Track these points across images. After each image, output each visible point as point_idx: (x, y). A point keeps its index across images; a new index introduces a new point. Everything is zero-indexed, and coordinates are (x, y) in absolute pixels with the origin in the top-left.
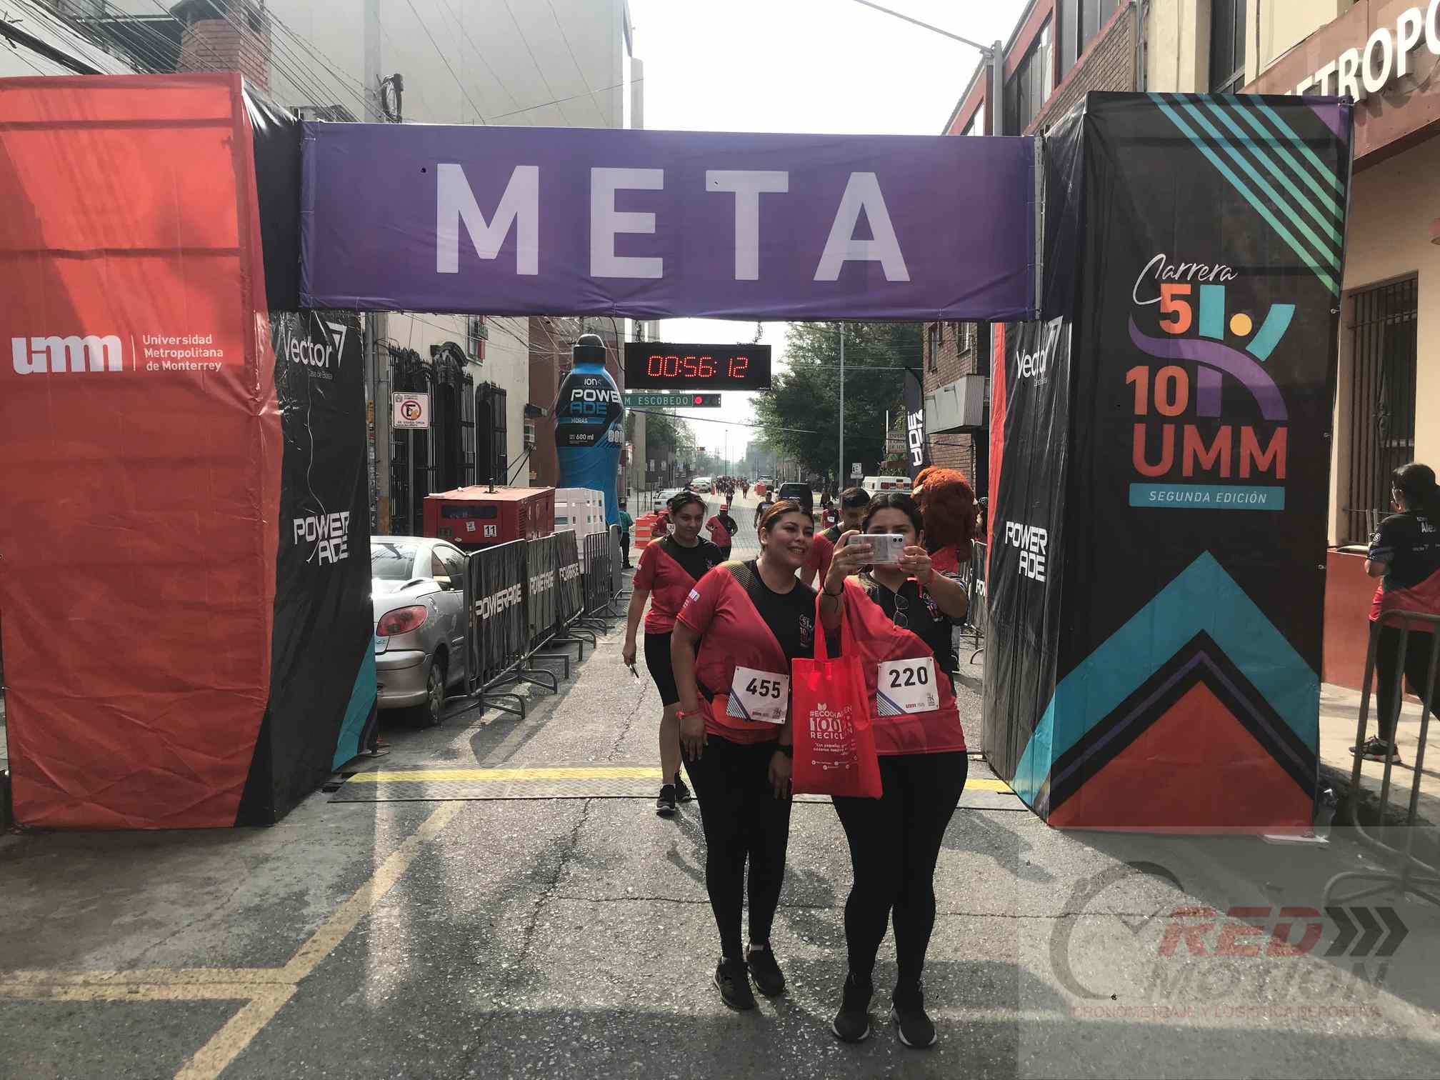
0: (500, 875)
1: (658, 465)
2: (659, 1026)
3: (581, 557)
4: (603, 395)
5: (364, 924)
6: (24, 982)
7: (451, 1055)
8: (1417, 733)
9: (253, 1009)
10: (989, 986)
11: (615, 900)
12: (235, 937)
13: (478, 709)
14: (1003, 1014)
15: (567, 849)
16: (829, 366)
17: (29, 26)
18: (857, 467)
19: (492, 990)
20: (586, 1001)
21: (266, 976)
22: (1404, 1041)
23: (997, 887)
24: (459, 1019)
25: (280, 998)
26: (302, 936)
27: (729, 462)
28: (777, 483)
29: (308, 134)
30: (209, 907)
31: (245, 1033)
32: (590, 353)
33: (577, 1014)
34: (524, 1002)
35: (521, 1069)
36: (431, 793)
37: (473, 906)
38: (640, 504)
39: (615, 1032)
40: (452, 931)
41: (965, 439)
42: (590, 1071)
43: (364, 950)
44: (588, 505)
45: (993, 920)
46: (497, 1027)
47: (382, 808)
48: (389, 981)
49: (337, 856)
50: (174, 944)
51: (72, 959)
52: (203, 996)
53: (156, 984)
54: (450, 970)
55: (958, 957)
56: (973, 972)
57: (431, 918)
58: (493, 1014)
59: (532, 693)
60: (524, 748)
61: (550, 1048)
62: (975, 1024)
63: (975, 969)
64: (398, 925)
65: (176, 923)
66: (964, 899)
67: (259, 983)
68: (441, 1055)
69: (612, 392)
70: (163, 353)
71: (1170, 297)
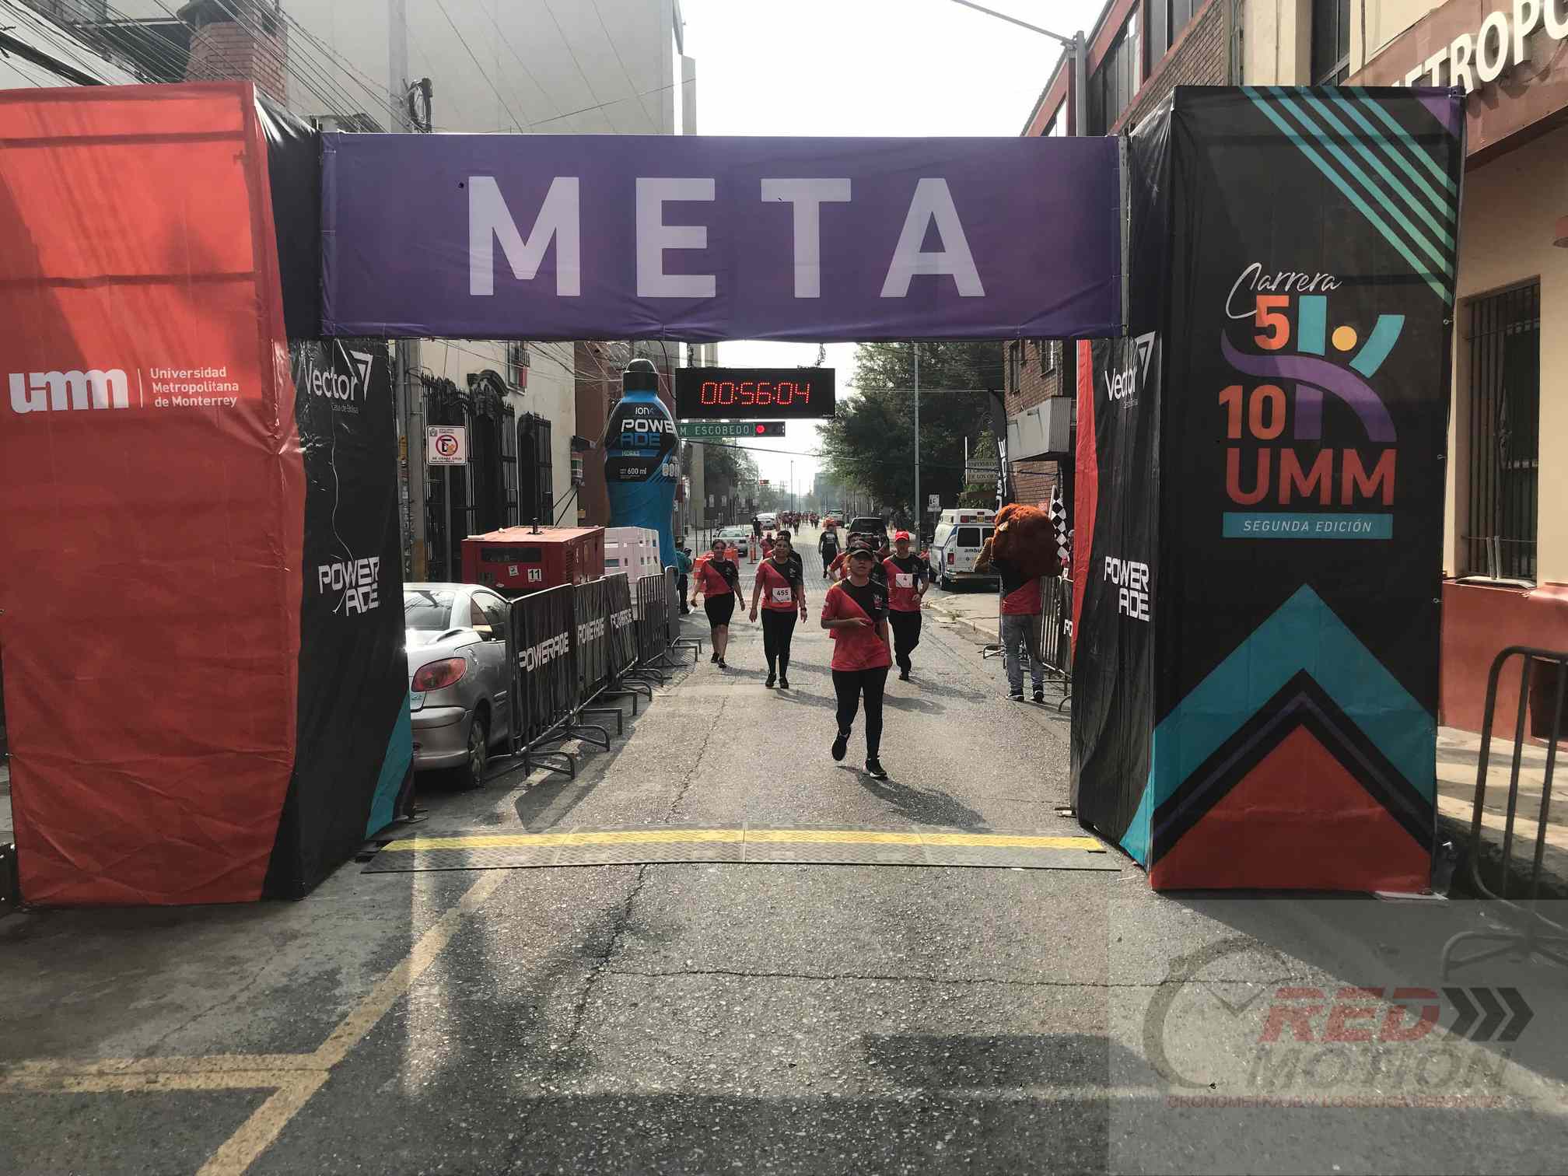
0: (548, 948)
1: (718, 500)
2: (721, 1110)
3: (634, 602)
4: (656, 425)
5: (401, 1004)
6: (33, 1073)
7: (495, 1145)
8: (1542, 779)
9: (282, 1099)
10: (1078, 1061)
11: (672, 974)
12: (262, 1021)
13: (524, 768)
14: (1093, 1092)
15: (622, 920)
16: (903, 389)
17: (22, 34)
18: (935, 499)
19: (540, 1074)
20: (641, 1084)
21: (295, 1063)
22: (1530, 1115)
23: (1088, 953)
24: (504, 1105)
25: (311, 1086)
26: (334, 1018)
27: (795, 495)
28: (848, 517)
29: (328, 147)
30: (234, 989)
31: (273, 1124)
32: (641, 379)
33: (633, 1099)
34: (573, 1087)
35: (571, 1158)
36: (474, 860)
37: (519, 983)
38: (699, 543)
39: (674, 1117)
40: (496, 1010)
41: (1051, 466)
42: (646, 1159)
43: (401, 1033)
44: (641, 545)
45: (1082, 990)
46: (546, 1113)
47: (421, 879)
48: (428, 1066)
49: (373, 930)
50: (196, 1030)
51: (86, 1047)
52: (227, 1084)
53: (176, 1073)
54: (494, 1053)
55: (1045, 1031)
56: (1061, 1046)
57: (474, 997)
58: (541, 1099)
59: (582, 749)
60: (574, 811)
61: (603, 1135)
62: (1063, 1103)
63: (1063, 1043)
64: (438, 1005)
65: (198, 1007)
66: (1052, 967)
67: (289, 1070)
68: (485, 1144)
69: (666, 422)
70: (173, 387)
71: (1267, 310)
